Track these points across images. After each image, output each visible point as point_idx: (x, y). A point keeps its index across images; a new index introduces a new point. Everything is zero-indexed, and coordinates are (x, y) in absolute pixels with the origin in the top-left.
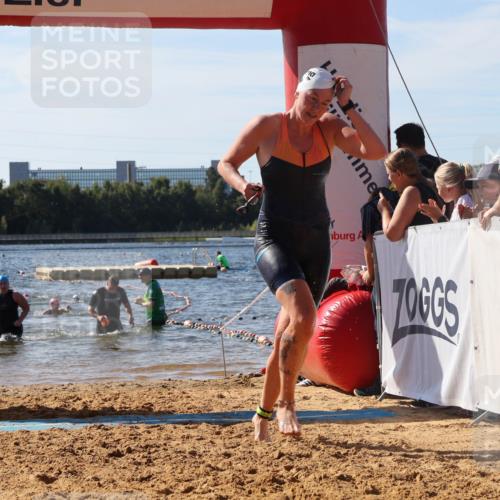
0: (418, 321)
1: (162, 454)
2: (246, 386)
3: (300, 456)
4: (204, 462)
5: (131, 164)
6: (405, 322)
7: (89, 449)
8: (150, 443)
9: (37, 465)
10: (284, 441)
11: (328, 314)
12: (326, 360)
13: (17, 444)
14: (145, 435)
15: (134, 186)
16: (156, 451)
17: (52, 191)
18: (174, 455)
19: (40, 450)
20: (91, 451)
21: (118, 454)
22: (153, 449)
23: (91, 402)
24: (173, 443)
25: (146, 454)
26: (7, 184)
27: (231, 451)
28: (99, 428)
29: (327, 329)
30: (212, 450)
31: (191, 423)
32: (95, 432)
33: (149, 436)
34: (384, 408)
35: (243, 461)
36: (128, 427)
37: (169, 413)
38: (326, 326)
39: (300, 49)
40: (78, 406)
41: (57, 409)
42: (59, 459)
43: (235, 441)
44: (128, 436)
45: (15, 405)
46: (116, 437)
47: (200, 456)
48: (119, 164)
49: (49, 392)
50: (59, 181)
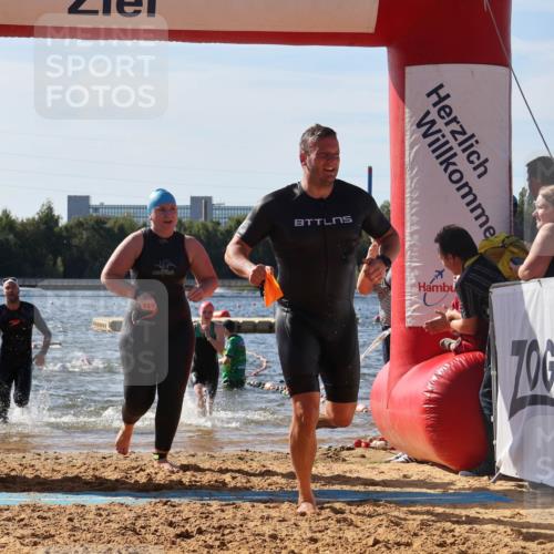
0: (540, 390)
1: (238, 536)
2: (337, 460)
3: (399, 544)
4: (286, 547)
5: (208, 200)
6: (525, 391)
7: (153, 528)
8: (224, 523)
9: (94, 545)
10: (380, 526)
11: (435, 378)
12: (431, 432)
13: (71, 520)
14: (218, 514)
15: (210, 225)
16: (231, 533)
17: (116, 230)
18: (252, 538)
19: (97, 528)
20: (156, 531)
21: (186, 535)
22: (227, 531)
23: (156, 473)
24: (251, 525)
25: (219, 536)
26: (63, 221)
27: (318, 535)
28: (165, 504)
29: (434, 395)
30: (296, 534)
31: (272, 501)
32: (160, 509)
33: (223, 515)
34: (498, 492)
35: (331, 548)
36: (198, 504)
37: (247, 489)
38: (431, 392)
39: (409, 70)
40: (142, 478)
41: (117, 480)
42: (118, 539)
43: (323, 523)
44: (198, 515)
45: (69, 475)
46: (185, 515)
47: (282, 540)
48: (194, 199)
49: (107, 461)
50: (124, 218)
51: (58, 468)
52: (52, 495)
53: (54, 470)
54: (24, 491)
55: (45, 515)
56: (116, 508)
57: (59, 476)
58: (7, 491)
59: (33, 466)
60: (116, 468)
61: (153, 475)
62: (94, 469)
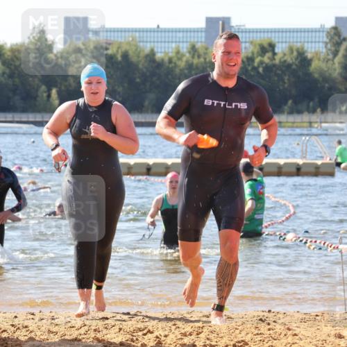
5: (226, 21)
48: (210, 21)
50: (129, 43)
51: (55, 329)
53: (50, 332)
57: (56, 339)
59: (26, 327)
60: (120, 329)
61: (163, 338)
62: (95, 330)
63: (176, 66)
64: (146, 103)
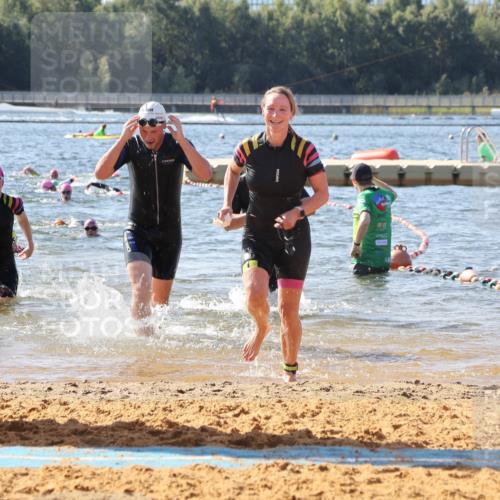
13: (129, 492)
28: (283, 468)
32: (276, 476)
37: (418, 445)
44: (338, 487)
45: (125, 420)
49: (187, 397)
51: (106, 407)
52: (97, 451)
53: (99, 411)
54: (52, 444)
55: (86, 484)
56: (203, 473)
57: (108, 421)
58: (24, 445)
59: (65, 404)
60: (201, 408)
61: (263, 421)
62: (165, 409)
63: (279, 24)
64: (236, 79)
